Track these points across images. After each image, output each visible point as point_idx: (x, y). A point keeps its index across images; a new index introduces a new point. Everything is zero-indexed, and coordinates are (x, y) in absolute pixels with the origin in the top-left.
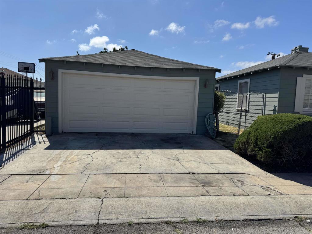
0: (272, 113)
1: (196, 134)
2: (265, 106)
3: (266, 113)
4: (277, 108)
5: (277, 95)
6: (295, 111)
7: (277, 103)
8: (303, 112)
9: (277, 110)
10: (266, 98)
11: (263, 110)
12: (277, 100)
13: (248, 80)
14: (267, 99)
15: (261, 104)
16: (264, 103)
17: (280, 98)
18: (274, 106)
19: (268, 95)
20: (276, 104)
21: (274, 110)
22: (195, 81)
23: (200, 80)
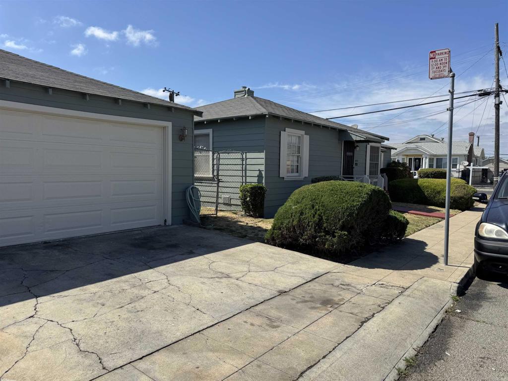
0: (256, 180)
1: (171, 224)
2: (246, 170)
3: (247, 181)
4: (263, 173)
5: (263, 155)
6: (281, 176)
7: (264, 166)
8: (288, 177)
9: (264, 175)
10: (246, 159)
11: (243, 176)
12: (263, 161)
13: (209, 131)
14: (248, 160)
15: (239, 167)
16: (244, 166)
17: (267, 159)
18: (259, 170)
19: (249, 155)
20: (263, 168)
21: (260, 176)
22: (164, 128)
23: (173, 126)
